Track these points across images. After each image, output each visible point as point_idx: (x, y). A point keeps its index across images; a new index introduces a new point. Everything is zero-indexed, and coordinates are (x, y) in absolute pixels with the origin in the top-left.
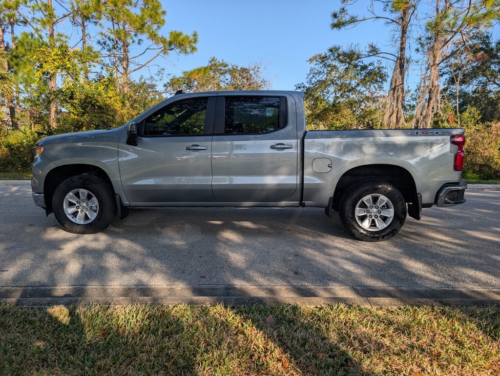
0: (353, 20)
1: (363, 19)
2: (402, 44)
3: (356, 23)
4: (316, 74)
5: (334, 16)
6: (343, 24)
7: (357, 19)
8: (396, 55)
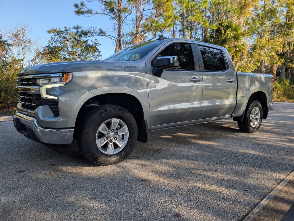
0: (89, 12)
1: (96, 13)
2: (119, 32)
3: (92, 14)
4: (55, 42)
5: (76, 6)
6: (82, 13)
7: (93, 12)
8: (116, 38)
